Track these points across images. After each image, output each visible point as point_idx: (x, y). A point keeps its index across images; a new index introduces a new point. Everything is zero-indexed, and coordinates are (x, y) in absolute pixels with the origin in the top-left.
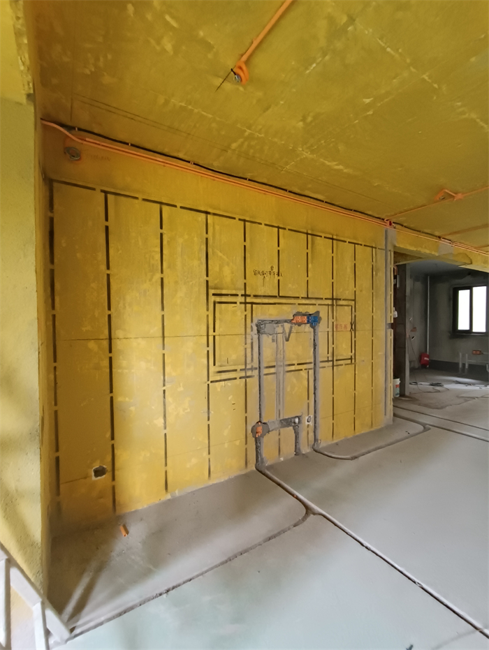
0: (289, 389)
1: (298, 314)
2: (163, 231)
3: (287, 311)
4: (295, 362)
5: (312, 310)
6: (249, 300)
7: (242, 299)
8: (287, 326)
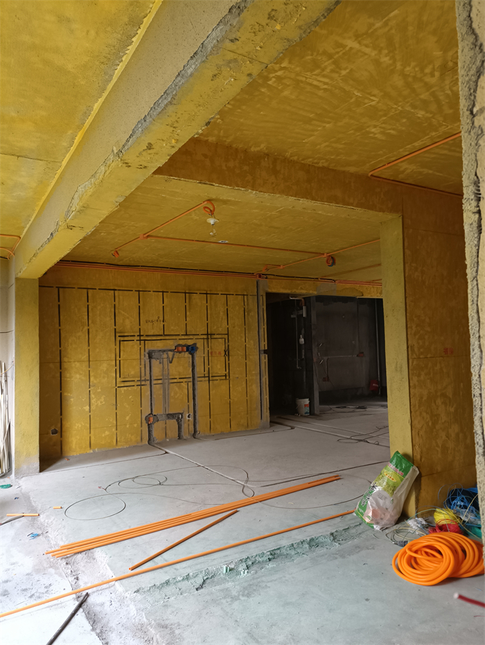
0: (172, 394)
1: (179, 345)
2: (89, 303)
3: (170, 344)
4: (177, 377)
5: (190, 342)
6: (142, 338)
7: (138, 338)
8: (171, 354)
